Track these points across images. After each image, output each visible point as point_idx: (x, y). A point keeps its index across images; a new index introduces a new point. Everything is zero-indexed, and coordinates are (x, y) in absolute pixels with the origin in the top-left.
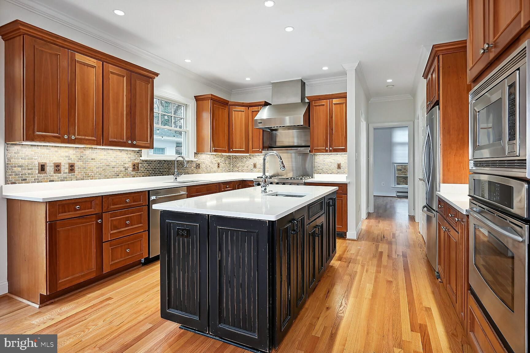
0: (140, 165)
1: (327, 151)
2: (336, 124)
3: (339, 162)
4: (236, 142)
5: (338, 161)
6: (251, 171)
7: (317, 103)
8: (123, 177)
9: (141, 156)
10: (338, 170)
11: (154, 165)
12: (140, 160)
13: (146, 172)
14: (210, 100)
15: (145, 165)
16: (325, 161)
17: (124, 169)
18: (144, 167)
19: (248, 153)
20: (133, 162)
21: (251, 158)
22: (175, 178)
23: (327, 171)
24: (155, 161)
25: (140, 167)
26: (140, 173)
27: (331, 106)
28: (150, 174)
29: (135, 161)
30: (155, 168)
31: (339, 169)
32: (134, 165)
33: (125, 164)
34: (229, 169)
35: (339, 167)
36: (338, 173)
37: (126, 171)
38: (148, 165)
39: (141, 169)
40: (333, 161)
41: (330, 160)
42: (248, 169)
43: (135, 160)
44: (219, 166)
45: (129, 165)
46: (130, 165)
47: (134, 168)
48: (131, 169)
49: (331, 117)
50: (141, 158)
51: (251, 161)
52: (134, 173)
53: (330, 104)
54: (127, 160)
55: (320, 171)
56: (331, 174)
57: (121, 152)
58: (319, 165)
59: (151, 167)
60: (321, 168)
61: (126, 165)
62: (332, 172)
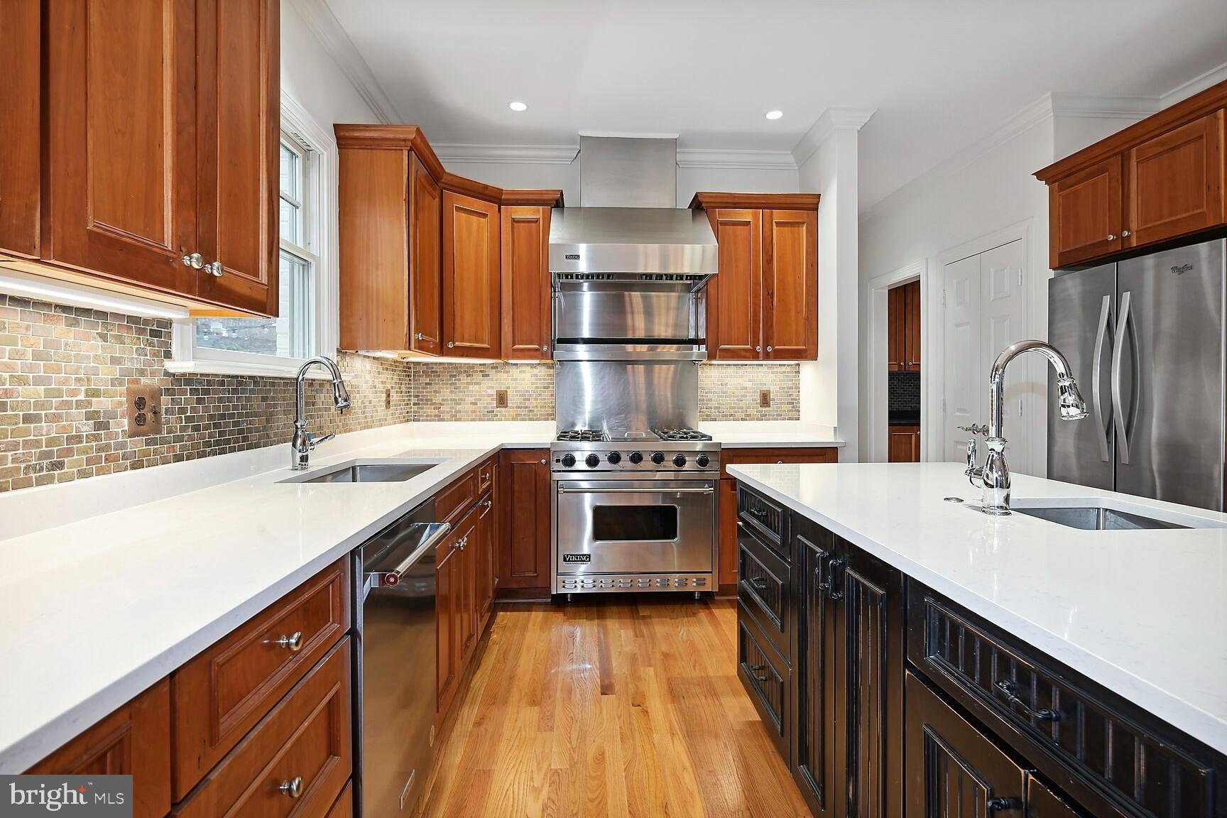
0: (165, 400)
1: (756, 356)
2: (781, 281)
3: (764, 388)
4: (462, 318)
5: (761, 384)
6: (490, 416)
7: (728, 215)
8: (83, 474)
9: (168, 355)
10: (763, 409)
11: (220, 400)
12: (167, 374)
13: (191, 438)
14: (406, 153)
15: (187, 398)
16: (726, 384)
17: (87, 428)
18: (182, 411)
19: (498, 356)
20: (134, 387)
21: (488, 375)
22: (299, 455)
23: (732, 411)
24: (222, 383)
25: (167, 410)
26: (164, 441)
27: (767, 229)
28: (208, 444)
29: (144, 381)
30: (223, 416)
31: (765, 407)
32: (140, 403)
33: (95, 393)
34: (408, 412)
35: (765, 400)
36: (763, 417)
37: (97, 438)
38: (199, 401)
39: (172, 422)
40: (749, 385)
41: (740, 380)
42: (475, 412)
43: (142, 372)
44: (389, 402)
45: (115, 402)
46: (120, 403)
47: (140, 420)
48: (126, 421)
49: (769, 261)
50: (171, 366)
51: (486, 383)
52: (137, 445)
53: (765, 223)
54: (107, 373)
55: (714, 412)
56: (742, 419)
57: (75, 323)
58: (710, 396)
59: (206, 409)
60: (713, 404)
61: (100, 404)
62: (748, 415)
